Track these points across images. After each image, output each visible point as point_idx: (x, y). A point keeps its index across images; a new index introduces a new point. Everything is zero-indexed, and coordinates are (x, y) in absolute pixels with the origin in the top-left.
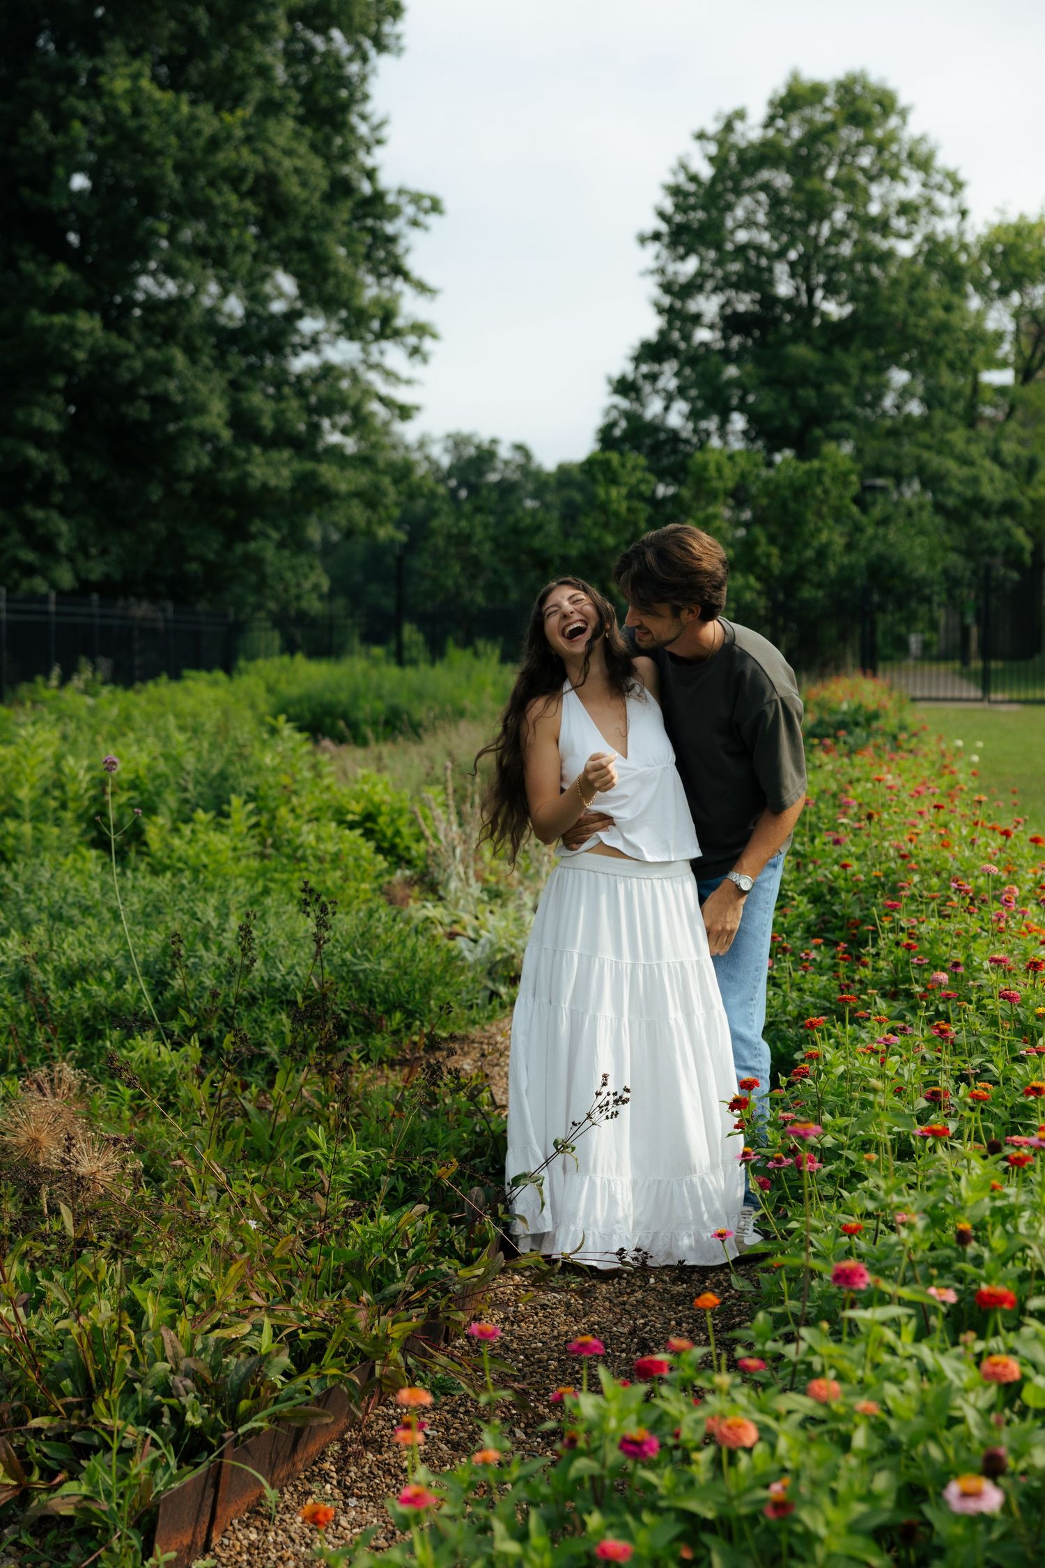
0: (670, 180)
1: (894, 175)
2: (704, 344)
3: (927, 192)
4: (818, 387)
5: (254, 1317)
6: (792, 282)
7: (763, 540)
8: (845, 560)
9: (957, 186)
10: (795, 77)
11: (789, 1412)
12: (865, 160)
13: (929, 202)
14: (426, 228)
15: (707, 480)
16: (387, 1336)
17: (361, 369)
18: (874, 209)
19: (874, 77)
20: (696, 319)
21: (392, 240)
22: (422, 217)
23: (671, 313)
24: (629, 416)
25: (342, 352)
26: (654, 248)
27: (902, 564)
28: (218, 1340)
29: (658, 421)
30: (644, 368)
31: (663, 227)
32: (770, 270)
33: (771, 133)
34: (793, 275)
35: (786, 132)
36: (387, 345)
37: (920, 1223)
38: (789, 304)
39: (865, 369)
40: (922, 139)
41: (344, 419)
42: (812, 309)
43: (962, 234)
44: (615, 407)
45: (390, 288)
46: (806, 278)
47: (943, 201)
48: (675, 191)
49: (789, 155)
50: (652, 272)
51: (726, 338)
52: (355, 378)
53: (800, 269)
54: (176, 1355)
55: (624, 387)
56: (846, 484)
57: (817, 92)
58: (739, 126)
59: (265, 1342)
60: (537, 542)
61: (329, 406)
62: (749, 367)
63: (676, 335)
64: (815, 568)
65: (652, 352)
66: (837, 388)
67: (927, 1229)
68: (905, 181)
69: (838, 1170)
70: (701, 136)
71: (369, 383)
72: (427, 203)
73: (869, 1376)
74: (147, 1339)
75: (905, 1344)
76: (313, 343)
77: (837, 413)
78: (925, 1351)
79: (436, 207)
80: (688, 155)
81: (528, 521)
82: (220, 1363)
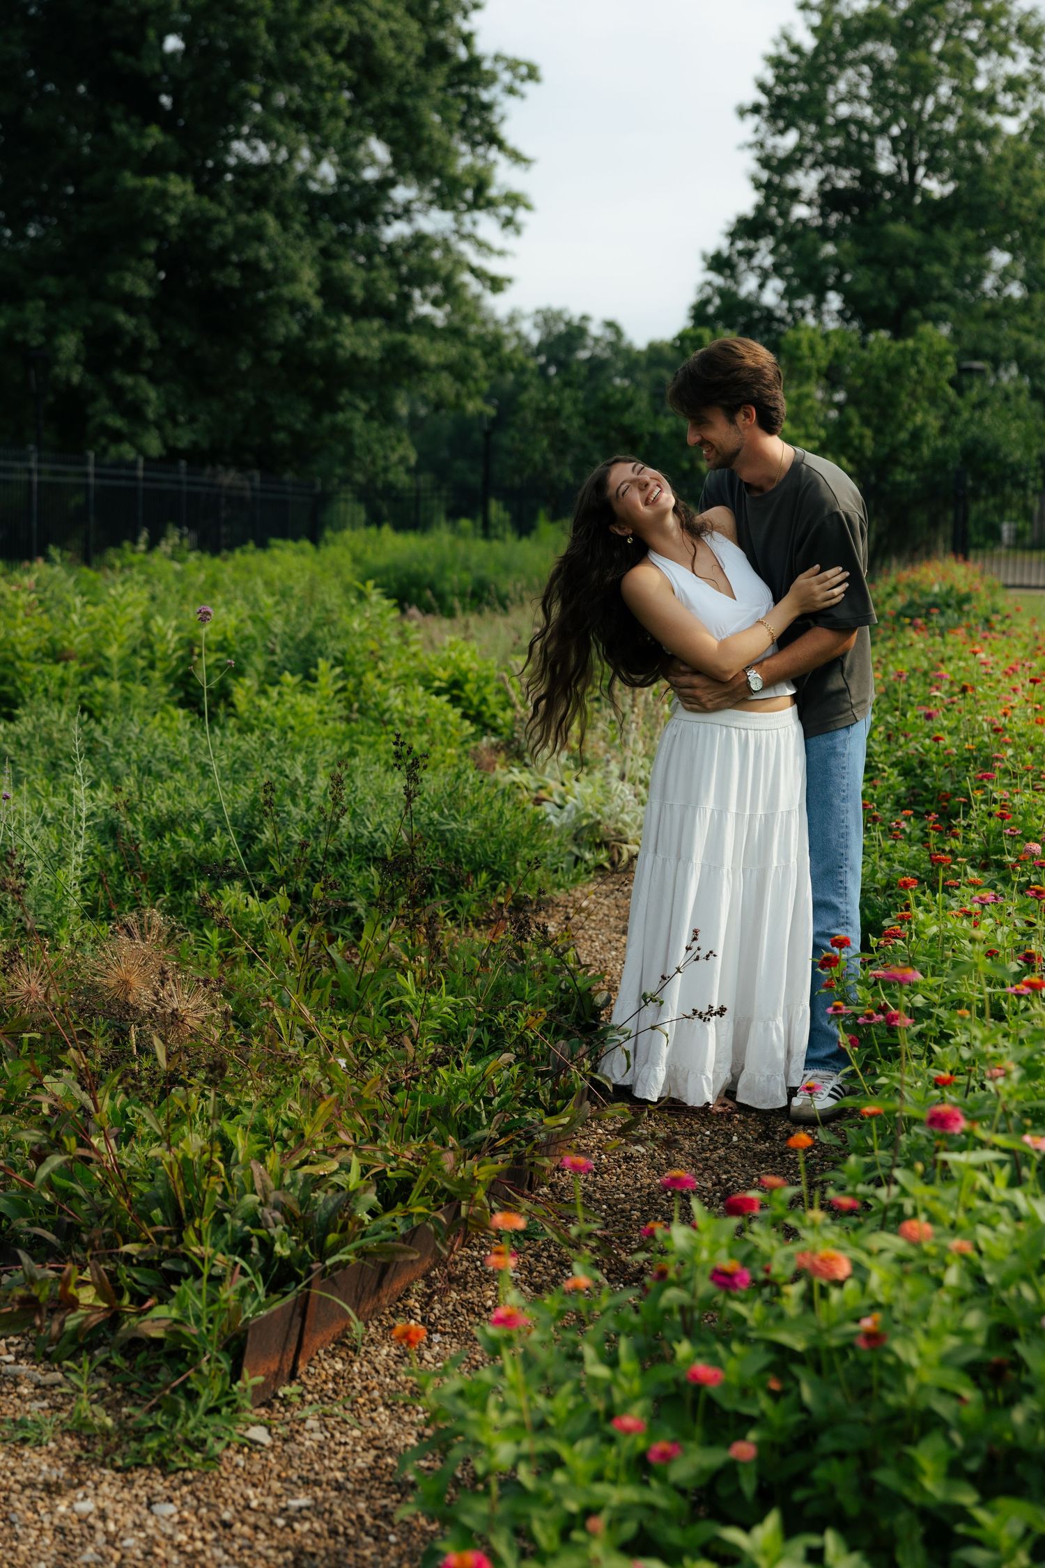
0: (772, 51)
1: (1003, 50)
2: (801, 221)
3: (1035, 68)
4: (917, 267)
5: (342, 1155)
6: (893, 159)
7: (856, 421)
8: (940, 443)
11: (881, 1251)
12: (973, 34)
13: (1037, 77)
14: (523, 96)
15: (800, 359)
16: (474, 1178)
17: (453, 239)
18: (981, 84)
20: (795, 194)
21: (487, 107)
22: (517, 84)
23: (767, 188)
24: (722, 292)
25: (435, 222)
26: (753, 120)
27: (997, 448)
28: (307, 1176)
29: (752, 299)
30: (740, 245)
31: (763, 100)
32: (872, 145)
33: (876, 3)
34: (895, 152)
35: (892, 4)
36: (480, 216)
37: (1016, 1074)
38: (889, 181)
39: (965, 249)
40: (1032, 13)
41: (435, 290)
42: (913, 186)
44: (709, 284)
45: (484, 157)
46: (908, 154)
48: (777, 63)
49: (894, 27)
50: (751, 146)
51: (824, 215)
52: (447, 249)
53: (902, 146)
54: (265, 1187)
55: (719, 263)
56: (942, 366)
59: (353, 1179)
60: (628, 418)
61: (421, 276)
62: (847, 245)
63: (773, 211)
64: (908, 451)
65: (748, 228)
66: (937, 268)
67: (1022, 1080)
68: (1013, 56)
69: (929, 1028)
70: (805, 6)
71: (461, 254)
72: (523, 70)
73: (961, 1218)
74: (237, 1172)
75: (999, 1191)
76: (406, 212)
77: (936, 293)
78: (1018, 1196)
79: (532, 74)
80: (791, 26)
81: (618, 396)
82: (309, 1198)
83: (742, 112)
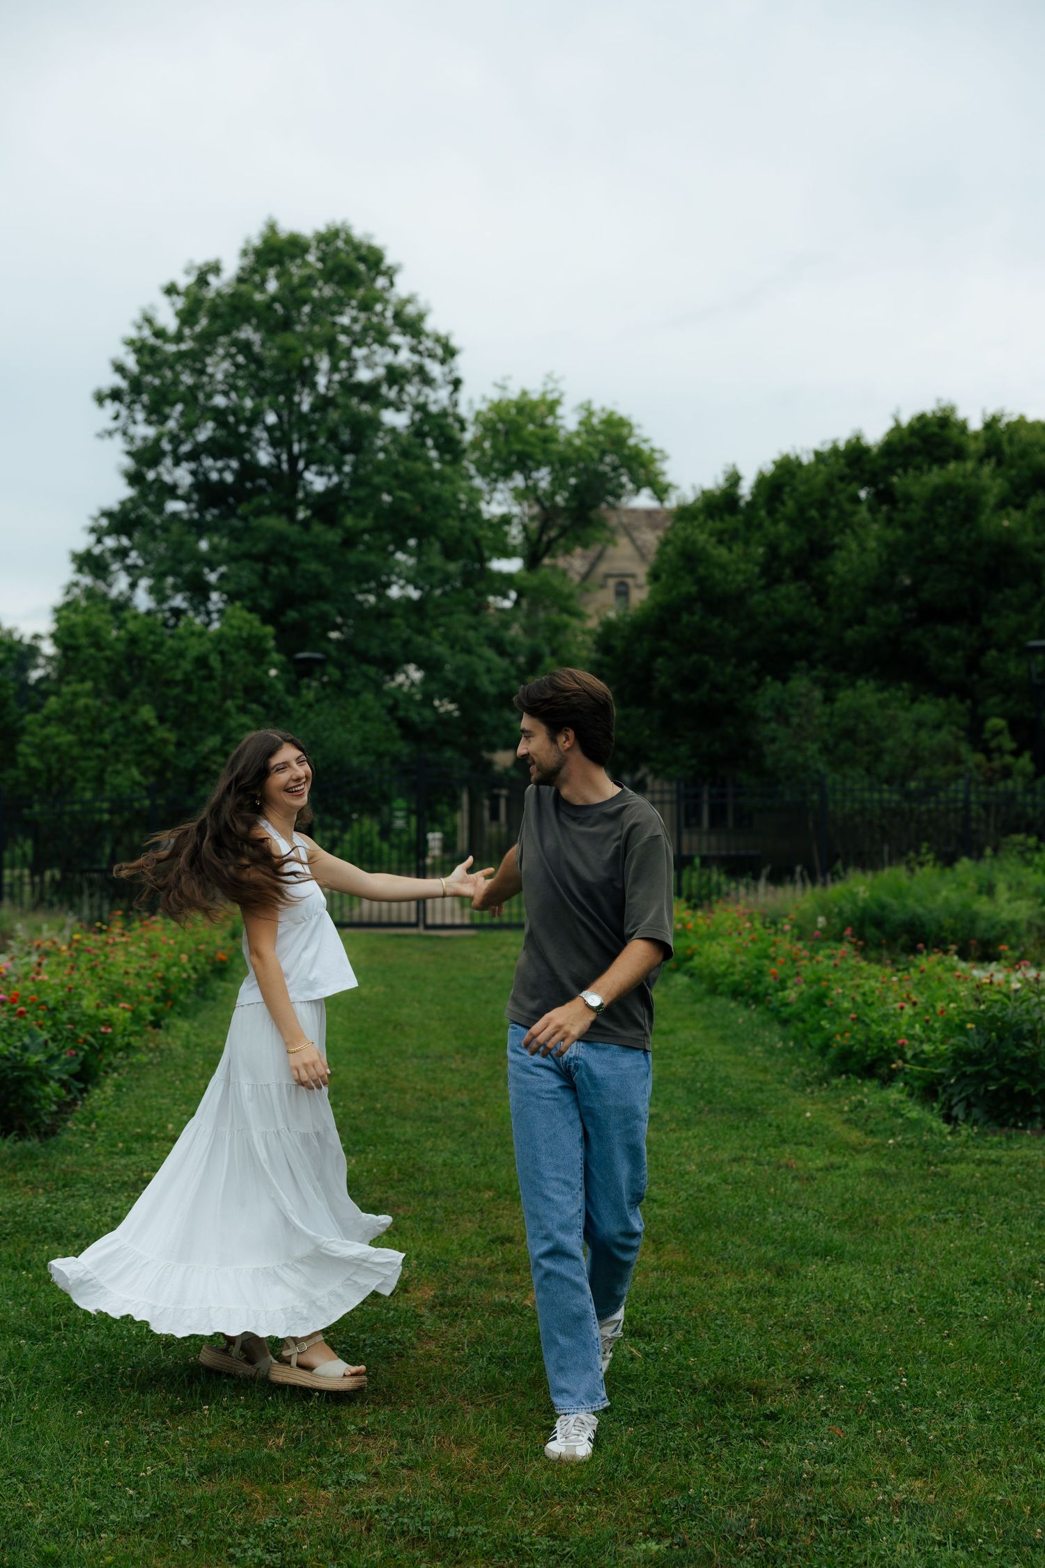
0: (133, 333)
1: (382, 338)
2: (175, 515)
3: (416, 358)
4: (291, 562)
6: (270, 450)
9: (450, 353)
10: (272, 228)
12: (345, 320)
13: (420, 370)
19: (358, 233)
20: (170, 491)
24: (90, 593)
26: (111, 407)
29: (122, 600)
30: (110, 542)
31: (123, 384)
32: (248, 435)
33: (243, 288)
34: (272, 443)
35: (261, 286)
38: (270, 473)
40: (408, 301)
42: (295, 480)
43: (455, 404)
44: (76, 584)
46: (286, 445)
47: (434, 369)
48: (139, 348)
49: (262, 310)
50: (110, 433)
51: (201, 508)
53: (278, 434)
55: (87, 562)
57: (296, 246)
58: (212, 279)
63: (146, 507)
65: (118, 524)
66: (314, 565)
68: (396, 349)
70: (171, 290)
80: (152, 306)
83: (100, 399)
